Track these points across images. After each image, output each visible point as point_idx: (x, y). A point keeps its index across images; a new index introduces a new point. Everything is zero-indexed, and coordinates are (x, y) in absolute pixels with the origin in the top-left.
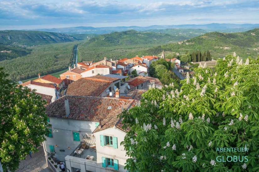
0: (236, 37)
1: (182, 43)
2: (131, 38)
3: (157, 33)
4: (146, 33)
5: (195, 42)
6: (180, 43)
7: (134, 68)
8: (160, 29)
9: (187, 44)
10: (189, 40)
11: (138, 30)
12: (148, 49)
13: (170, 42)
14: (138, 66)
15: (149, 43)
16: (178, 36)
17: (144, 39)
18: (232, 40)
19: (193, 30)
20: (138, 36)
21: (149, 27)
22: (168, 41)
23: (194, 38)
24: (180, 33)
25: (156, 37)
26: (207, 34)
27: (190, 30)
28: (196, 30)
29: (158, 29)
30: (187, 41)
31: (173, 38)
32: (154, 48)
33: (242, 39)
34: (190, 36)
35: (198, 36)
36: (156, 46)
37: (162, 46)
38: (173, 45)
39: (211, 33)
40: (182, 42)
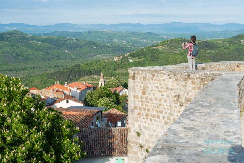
0: (216, 47)
1: (121, 60)
2: (15, 47)
3: (69, 39)
4: (46, 39)
5: (145, 57)
6: (117, 59)
7: (58, 105)
8: (75, 31)
9: (130, 60)
10: (134, 54)
11: (28, 32)
12: (52, 71)
13: (98, 56)
14: (65, 101)
15: (53, 58)
16: (111, 45)
17: (44, 51)
18: (209, 53)
19: (139, 34)
20: (29, 44)
21: (54, 26)
22: (93, 54)
23: (143, 49)
24: (115, 40)
25: (69, 47)
26: (165, 43)
27: (133, 33)
28: (144, 34)
29: (71, 31)
30: (130, 56)
31: (103, 49)
32: (67, 68)
33: (226, 51)
34: (133, 45)
35: (150, 45)
36: (70, 64)
37: (82, 65)
38: (105, 62)
39: (173, 40)
40: (121, 57)
